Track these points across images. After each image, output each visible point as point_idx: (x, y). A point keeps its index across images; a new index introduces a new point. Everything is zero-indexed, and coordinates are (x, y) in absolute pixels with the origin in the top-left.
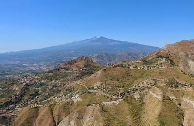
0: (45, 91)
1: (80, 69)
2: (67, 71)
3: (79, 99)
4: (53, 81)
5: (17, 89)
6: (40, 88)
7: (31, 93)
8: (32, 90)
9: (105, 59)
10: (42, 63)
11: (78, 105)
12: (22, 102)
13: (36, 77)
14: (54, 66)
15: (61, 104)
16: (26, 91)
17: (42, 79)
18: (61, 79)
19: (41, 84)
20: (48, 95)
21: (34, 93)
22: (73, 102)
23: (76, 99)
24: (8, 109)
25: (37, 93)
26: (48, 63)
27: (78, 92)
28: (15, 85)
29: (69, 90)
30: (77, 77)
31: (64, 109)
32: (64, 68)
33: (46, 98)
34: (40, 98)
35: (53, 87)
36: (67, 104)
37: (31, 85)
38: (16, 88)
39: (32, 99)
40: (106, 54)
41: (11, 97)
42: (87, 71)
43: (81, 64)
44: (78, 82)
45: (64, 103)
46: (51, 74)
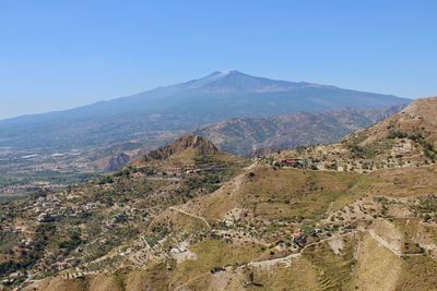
0: (96, 232)
1: (183, 170)
2: (150, 178)
3: (190, 255)
4: (116, 206)
5: (23, 229)
6: (82, 226)
7: (62, 240)
8: (64, 230)
9: (247, 134)
10: (75, 152)
11: (188, 269)
12: (41, 264)
13: (70, 197)
14: (109, 158)
15: (145, 267)
16: (47, 234)
17: (86, 200)
18: (137, 201)
19: (86, 215)
20: (107, 243)
21: (68, 239)
22: (174, 260)
23: (183, 253)
24: (9, 284)
25: (76, 240)
26: (91, 151)
27: (186, 236)
28: (18, 221)
29: (161, 230)
30: (178, 192)
31: (154, 279)
32: (142, 170)
33: (102, 251)
34: (87, 253)
35: (118, 220)
36: (160, 267)
37: (60, 219)
38: (20, 226)
39: (66, 254)
40: (249, 121)
41: (12, 252)
42: (203, 177)
43: (187, 157)
44: (183, 209)
45: (151, 265)
46: (108, 187)
